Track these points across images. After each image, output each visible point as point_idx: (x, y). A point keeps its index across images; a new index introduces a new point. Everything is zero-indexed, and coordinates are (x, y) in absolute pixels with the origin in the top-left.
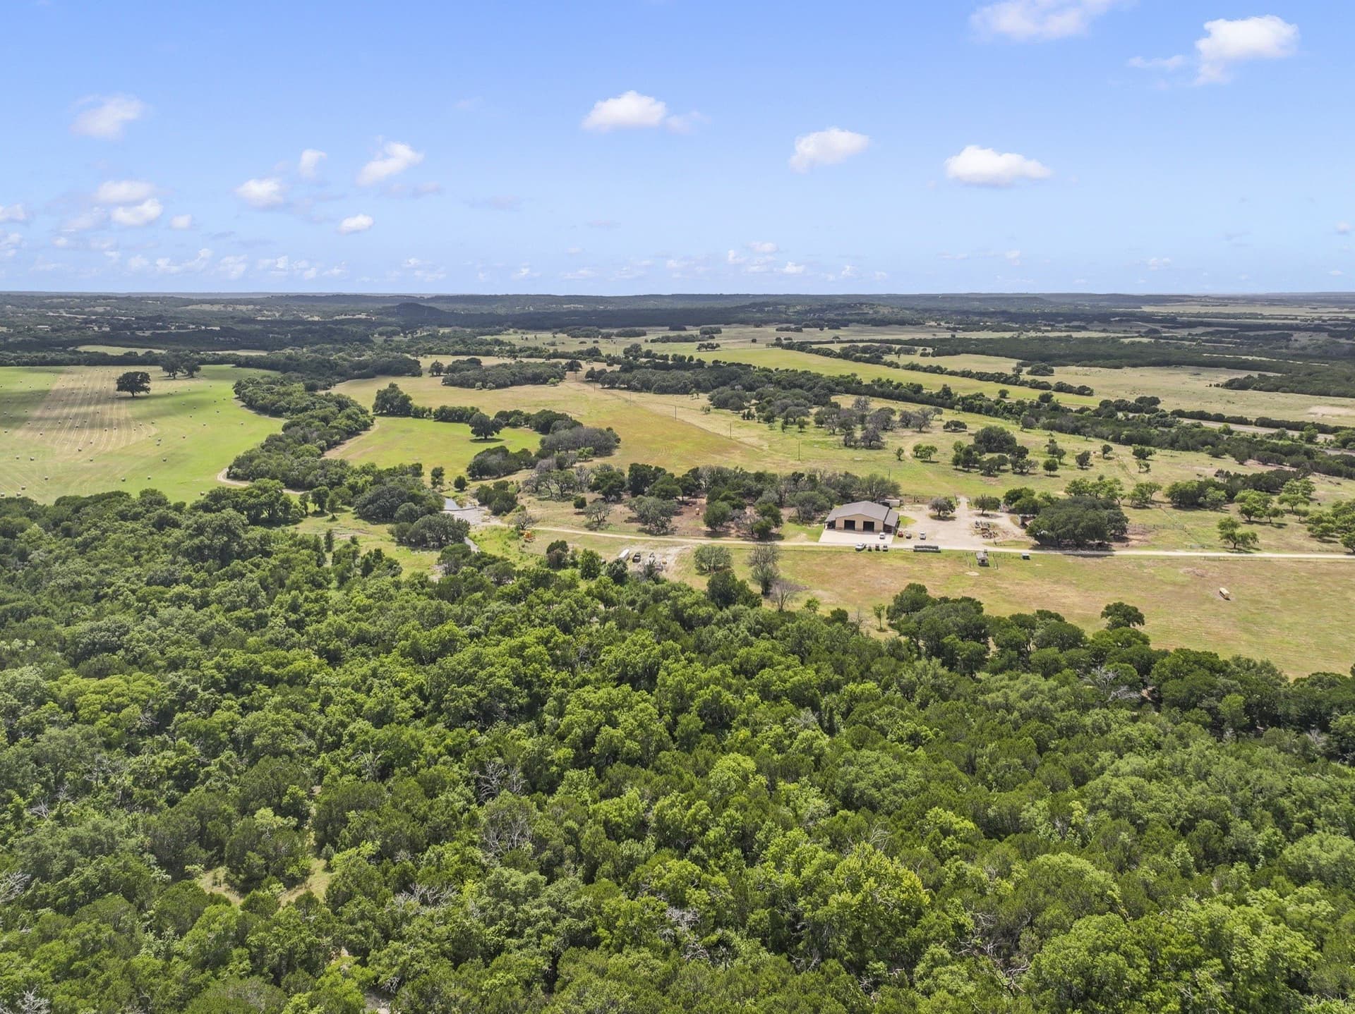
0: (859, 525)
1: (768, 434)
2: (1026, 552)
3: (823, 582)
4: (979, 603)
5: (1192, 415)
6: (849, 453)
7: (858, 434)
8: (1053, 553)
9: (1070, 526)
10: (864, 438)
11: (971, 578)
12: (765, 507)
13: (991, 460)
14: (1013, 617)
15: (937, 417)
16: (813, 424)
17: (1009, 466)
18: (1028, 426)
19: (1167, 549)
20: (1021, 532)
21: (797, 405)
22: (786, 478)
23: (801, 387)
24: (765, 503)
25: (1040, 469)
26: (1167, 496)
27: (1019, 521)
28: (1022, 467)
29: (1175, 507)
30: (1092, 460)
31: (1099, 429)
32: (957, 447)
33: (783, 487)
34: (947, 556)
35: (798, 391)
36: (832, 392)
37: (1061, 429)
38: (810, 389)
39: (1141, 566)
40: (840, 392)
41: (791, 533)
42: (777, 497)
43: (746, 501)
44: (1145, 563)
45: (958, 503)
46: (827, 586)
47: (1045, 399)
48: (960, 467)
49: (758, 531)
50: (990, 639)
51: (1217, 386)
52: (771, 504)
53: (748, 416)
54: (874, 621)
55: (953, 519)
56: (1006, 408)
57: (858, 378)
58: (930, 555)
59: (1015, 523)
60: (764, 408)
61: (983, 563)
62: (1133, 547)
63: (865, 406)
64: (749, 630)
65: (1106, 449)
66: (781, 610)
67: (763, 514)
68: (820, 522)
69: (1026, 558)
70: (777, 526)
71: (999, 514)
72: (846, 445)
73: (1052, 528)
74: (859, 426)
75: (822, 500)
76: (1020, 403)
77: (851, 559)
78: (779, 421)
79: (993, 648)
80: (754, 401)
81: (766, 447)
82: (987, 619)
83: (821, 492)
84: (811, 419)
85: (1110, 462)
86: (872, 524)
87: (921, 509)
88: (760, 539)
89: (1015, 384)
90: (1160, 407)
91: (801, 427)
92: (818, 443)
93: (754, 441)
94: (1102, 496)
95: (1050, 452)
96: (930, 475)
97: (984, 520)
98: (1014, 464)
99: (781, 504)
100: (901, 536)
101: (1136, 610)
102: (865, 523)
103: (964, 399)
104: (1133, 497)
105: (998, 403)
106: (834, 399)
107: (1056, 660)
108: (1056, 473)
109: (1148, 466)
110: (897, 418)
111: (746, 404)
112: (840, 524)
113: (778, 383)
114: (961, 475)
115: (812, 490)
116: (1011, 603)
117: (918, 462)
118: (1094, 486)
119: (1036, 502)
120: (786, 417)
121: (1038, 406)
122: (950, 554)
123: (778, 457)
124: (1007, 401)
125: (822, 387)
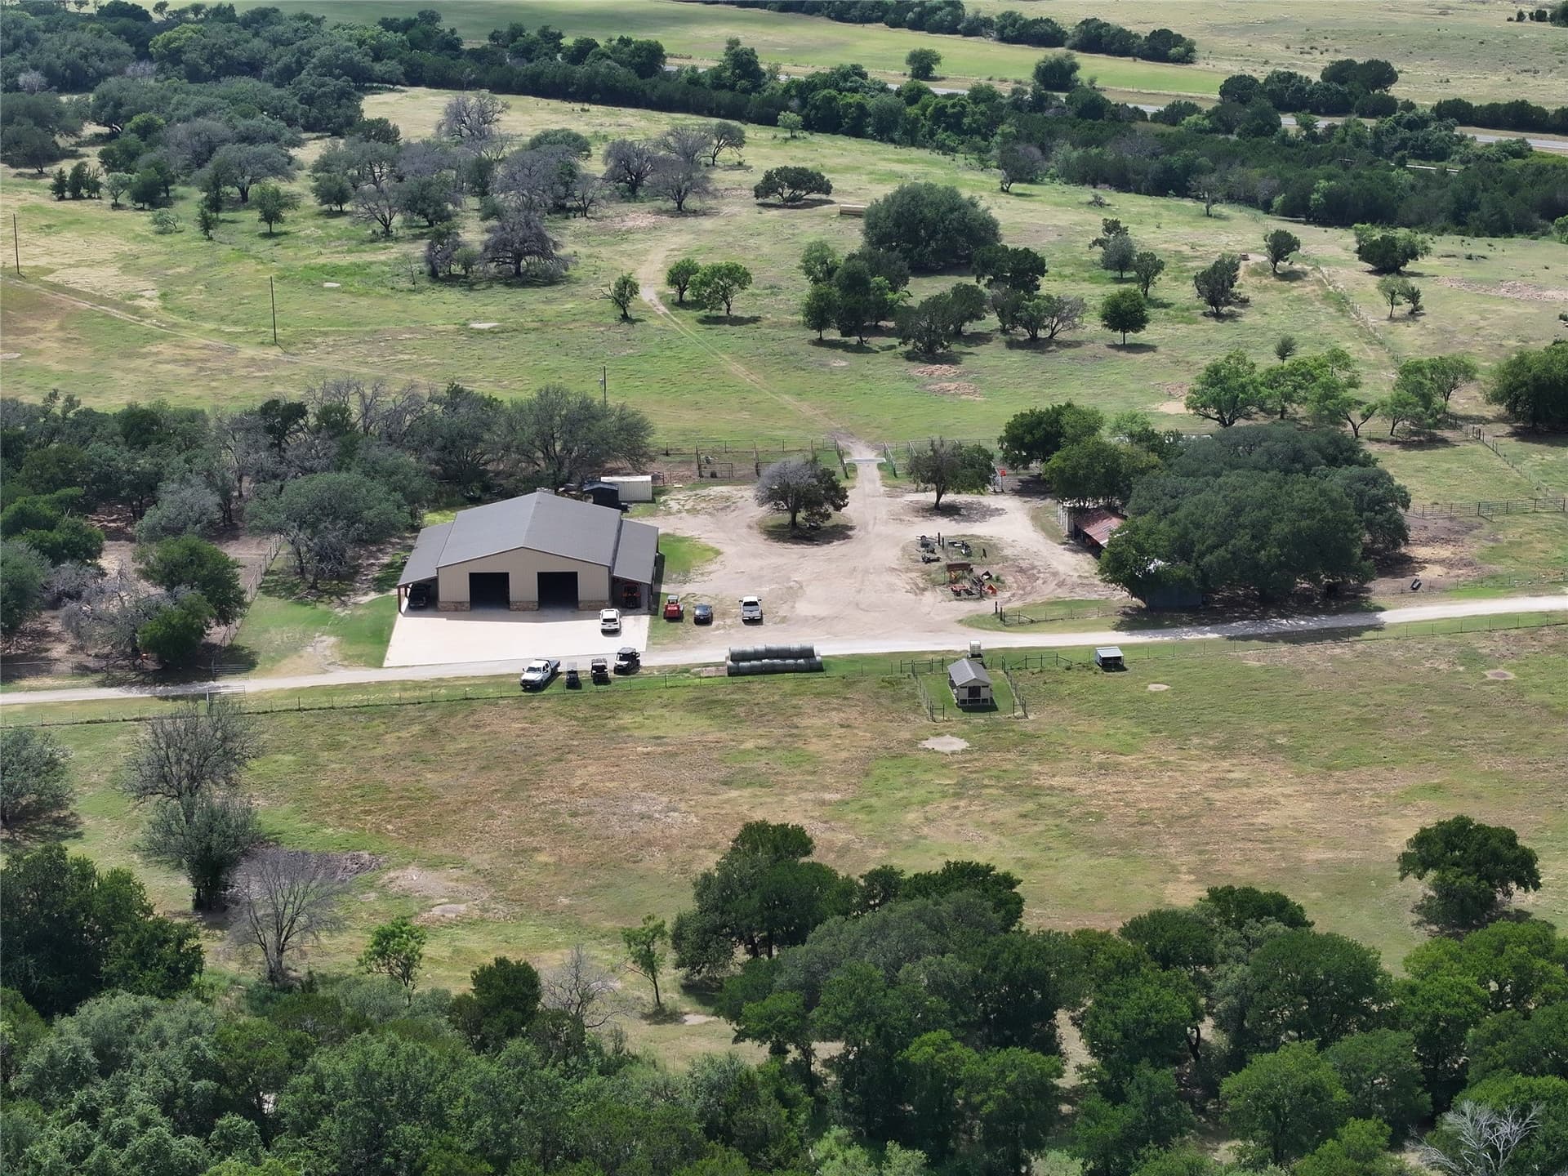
0: (523, 587)
1: (155, 250)
2: (1110, 641)
3: (420, 832)
4: (1009, 882)
5: (1493, 117)
6: (448, 305)
7: (473, 233)
8: (1192, 635)
9: (1242, 540)
10: (496, 249)
11: (943, 762)
12: (175, 549)
13: (934, 305)
14: (1134, 929)
15: (727, 154)
16: (311, 202)
17: (992, 321)
18: (1019, 173)
19: (1535, 587)
20: (1075, 565)
21: (247, 138)
22: (241, 425)
23: (252, 68)
24: (173, 530)
25: (1092, 325)
26: (1495, 398)
27: (1063, 522)
28: (1033, 324)
29: (1522, 435)
30: (1245, 284)
31: (1237, 174)
32: (818, 264)
33: (229, 458)
34: (848, 682)
35: (243, 84)
36: (366, 81)
37: (1123, 182)
38: (286, 76)
39: (1472, 658)
40: (388, 82)
41: (278, 636)
42: (212, 500)
43: (94, 524)
44: (1484, 646)
45: (850, 470)
46: (436, 847)
47: (1055, 76)
48: (833, 334)
49: (154, 645)
50: (1062, 1017)
51: (1540, 16)
52: (190, 538)
53: (76, 187)
54: (631, 983)
55: (841, 533)
56: (940, 114)
57: (445, 25)
58: (787, 682)
59: (1050, 533)
60: (132, 155)
61: (975, 700)
62: (1436, 591)
63: (477, 129)
64: (167, 1103)
65: (1282, 247)
66: (276, 974)
67: (169, 575)
68: (381, 584)
69: (1112, 665)
70: (224, 618)
71: (989, 500)
72: (437, 275)
73: (1182, 550)
74: (473, 202)
75: (379, 502)
76: (983, 95)
77: (509, 726)
78: (190, 200)
79: (1076, 1049)
80: (91, 129)
81: (150, 301)
82: (1045, 946)
83: (373, 471)
84: (300, 186)
85: (1296, 289)
86: (571, 578)
87: (727, 505)
88: (165, 675)
89: (952, 30)
90: (1397, 91)
91: (271, 217)
92: (334, 272)
93: (105, 279)
94: (1300, 411)
95: (1108, 264)
96: (738, 369)
97: (944, 528)
98: (1010, 315)
99: (228, 526)
100: (675, 617)
101: (1510, 838)
102: (543, 578)
103: (804, 89)
104: (1397, 408)
105: (914, 96)
106: (374, 106)
107: (1316, 1091)
108: (1142, 336)
109: (1414, 296)
110: (595, 166)
111: (64, 142)
112: (456, 588)
113: (173, 56)
114: (840, 361)
115: (339, 465)
116: (1092, 846)
117: (685, 324)
118: (1274, 379)
119: (1112, 455)
120: (214, 185)
121: (1039, 103)
122: (858, 669)
123: (197, 338)
124: (939, 90)
125: (328, 68)
